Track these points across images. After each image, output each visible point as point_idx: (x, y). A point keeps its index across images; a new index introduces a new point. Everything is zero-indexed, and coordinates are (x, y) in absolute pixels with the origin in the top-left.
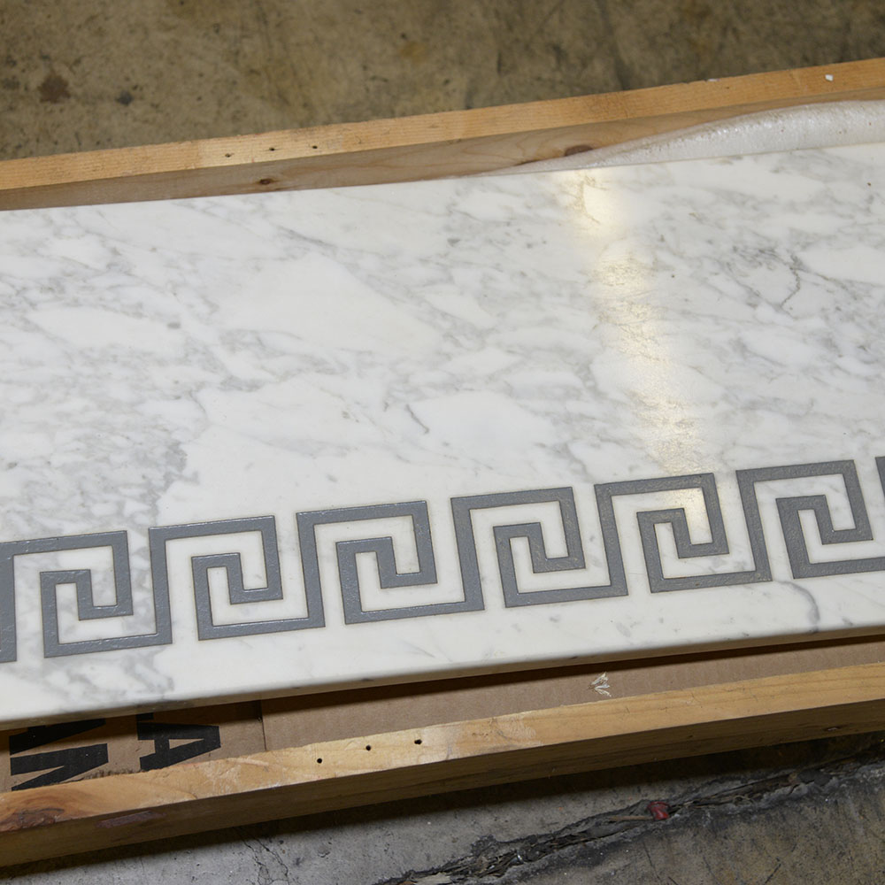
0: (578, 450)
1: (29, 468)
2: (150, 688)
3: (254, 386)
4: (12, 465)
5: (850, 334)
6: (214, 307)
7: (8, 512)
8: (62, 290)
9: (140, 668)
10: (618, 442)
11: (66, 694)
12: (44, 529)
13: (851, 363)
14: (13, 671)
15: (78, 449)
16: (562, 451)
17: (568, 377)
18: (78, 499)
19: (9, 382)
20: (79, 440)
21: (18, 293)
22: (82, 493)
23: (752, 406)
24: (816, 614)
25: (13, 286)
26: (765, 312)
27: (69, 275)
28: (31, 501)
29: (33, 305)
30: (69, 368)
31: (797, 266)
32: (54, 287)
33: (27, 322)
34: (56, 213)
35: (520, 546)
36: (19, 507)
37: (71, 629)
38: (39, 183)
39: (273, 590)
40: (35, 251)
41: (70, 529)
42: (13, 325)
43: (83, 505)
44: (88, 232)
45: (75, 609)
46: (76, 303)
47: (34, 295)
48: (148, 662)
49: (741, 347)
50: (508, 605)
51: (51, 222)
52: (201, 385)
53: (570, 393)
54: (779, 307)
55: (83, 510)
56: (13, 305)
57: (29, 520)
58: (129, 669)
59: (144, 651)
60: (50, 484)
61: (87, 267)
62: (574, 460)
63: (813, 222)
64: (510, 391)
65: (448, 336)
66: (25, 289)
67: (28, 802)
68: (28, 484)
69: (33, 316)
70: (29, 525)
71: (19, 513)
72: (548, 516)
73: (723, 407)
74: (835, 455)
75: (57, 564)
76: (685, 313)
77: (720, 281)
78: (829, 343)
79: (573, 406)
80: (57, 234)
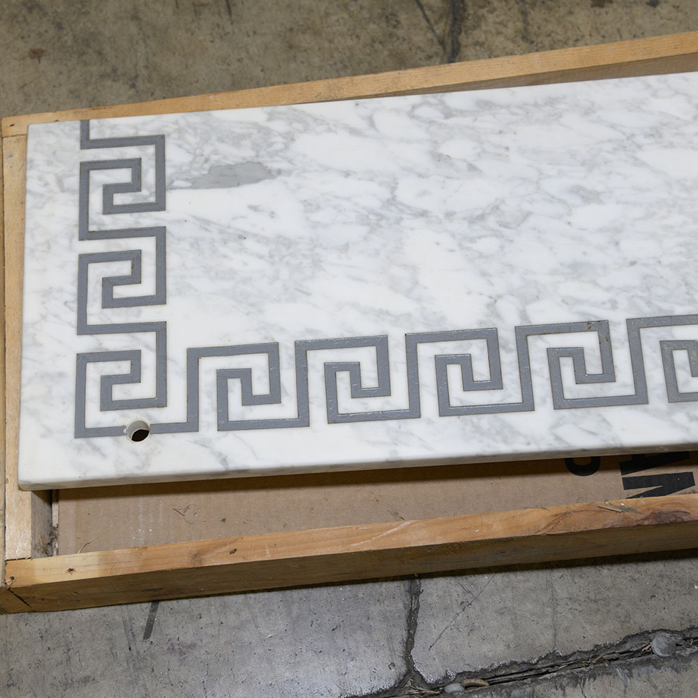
1: (645, 265)
4: (633, 263)
7: (633, 296)
8: (661, 136)
11: (688, 430)
12: (660, 310)
14: (646, 411)
15: (681, 252)
18: (684, 289)
19: (626, 203)
20: (681, 245)
21: (628, 138)
22: (687, 284)
25: (624, 134)
27: (666, 125)
28: (649, 289)
29: (640, 147)
30: (670, 193)
32: (655, 134)
33: (636, 159)
34: (652, 80)
36: (640, 294)
37: (687, 383)
38: (634, 59)
40: (639, 107)
41: (680, 310)
42: (626, 161)
43: (688, 293)
44: (677, 93)
45: (688, 368)
46: (671, 145)
47: (640, 139)
51: (649, 86)
55: (688, 297)
56: (625, 147)
57: (649, 303)
60: (662, 277)
61: (678, 119)
66: (633, 135)
67: (663, 505)
68: (645, 277)
69: (641, 155)
70: (649, 306)
71: (641, 297)
75: (672, 336)
80: (654, 95)
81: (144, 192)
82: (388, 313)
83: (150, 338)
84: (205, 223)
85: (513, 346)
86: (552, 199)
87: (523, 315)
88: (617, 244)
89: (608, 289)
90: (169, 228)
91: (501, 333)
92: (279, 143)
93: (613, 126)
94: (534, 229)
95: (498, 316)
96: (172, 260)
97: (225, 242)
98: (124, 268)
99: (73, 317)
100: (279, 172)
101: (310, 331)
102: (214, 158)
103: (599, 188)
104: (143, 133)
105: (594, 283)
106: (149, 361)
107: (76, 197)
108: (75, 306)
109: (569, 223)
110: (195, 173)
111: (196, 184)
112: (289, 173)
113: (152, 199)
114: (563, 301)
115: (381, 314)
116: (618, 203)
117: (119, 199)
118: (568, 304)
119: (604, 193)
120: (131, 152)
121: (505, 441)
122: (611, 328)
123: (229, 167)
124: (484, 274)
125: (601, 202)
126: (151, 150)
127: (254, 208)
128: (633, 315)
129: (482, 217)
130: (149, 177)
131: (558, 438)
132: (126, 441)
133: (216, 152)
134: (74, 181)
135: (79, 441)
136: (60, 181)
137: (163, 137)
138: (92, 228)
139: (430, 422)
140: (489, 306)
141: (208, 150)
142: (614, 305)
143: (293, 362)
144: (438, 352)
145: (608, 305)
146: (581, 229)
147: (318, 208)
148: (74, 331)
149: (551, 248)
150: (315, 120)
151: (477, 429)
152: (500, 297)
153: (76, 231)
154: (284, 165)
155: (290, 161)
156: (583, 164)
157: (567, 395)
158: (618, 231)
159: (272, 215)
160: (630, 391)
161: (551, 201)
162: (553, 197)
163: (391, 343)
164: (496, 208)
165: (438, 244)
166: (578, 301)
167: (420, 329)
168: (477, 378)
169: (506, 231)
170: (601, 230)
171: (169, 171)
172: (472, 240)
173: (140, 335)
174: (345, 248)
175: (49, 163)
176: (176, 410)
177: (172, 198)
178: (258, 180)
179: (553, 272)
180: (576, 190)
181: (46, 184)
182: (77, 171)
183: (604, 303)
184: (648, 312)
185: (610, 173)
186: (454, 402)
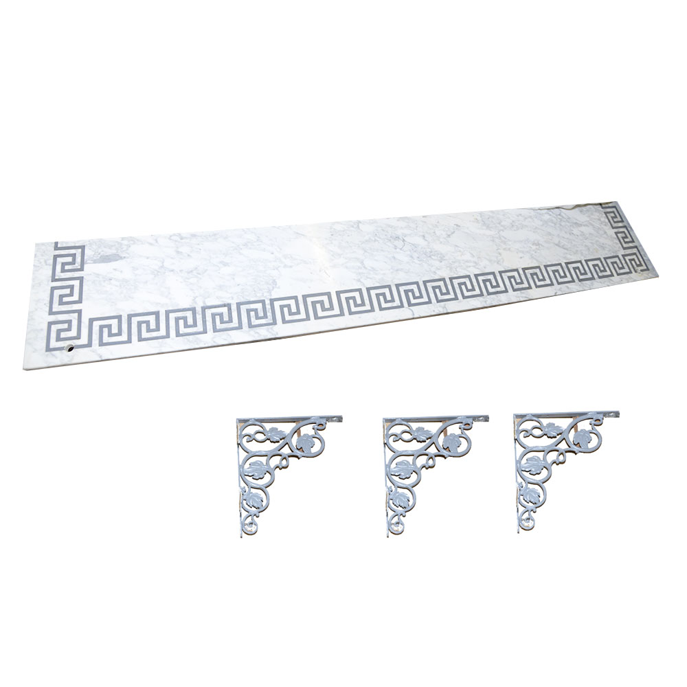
0: (362, 280)
1: (242, 285)
2: (273, 334)
3: (291, 267)
4: (238, 285)
5: (415, 255)
6: (281, 249)
7: (238, 295)
9: (270, 330)
10: (371, 279)
11: (254, 337)
12: (246, 299)
13: (416, 261)
14: (242, 331)
15: (253, 281)
16: (359, 280)
17: (359, 264)
18: (254, 293)
19: (237, 266)
20: (253, 279)
22: (254, 291)
23: (397, 270)
24: (414, 315)
25: (236, 245)
26: (398, 250)
28: (243, 293)
30: (250, 263)
31: (404, 240)
32: (245, 245)
35: (351, 302)
36: (240, 295)
37: (254, 322)
39: (298, 312)
41: (252, 299)
42: (237, 253)
45: (255, 317)
46: (250, 248)
47: (241, 247)
48: (272, 329)
49: (394, 258)
50: (350, 314)
52: (279, 267)
53: (360, 268)
54: (401, 249)
55: (255, 295)
57: (243, 297)
58: (268, 331)
59: (271, 326)
60: (247, 289)
62: (361, 282)
63: (406, 231)
64: (347, 267)
65: (333, 256)
66: (239, 245)
68: (242, 289)
69: (241, 251)
72: (357, 295)
73: (391, 270)
74: (415, 281)
75: (250, 307)
76: (382, 250)
77: (389, 244)
78: (411, 257)
79: (360, 271)
80: (245, 233)
81: (76, 265)
82: (160, 304)
83: (76, 315)
84: (98, 275)
85: (201, 313)
86: (214, 265)
87: (204, 303)
88: (234, 279)
89: (231, 293)
90: (85, 277)
91: (197, 309)
92: (125, 248)
93: (233, 242)
94: (208, 275)
95: (196, 303)
96: (85, 288)
97: (104, 281)
98: (67, 291)
99: (47, 309)
100: (125, 257)
101: (133, 311)
102: (102, 253)
103: (229, 262)
104: (77, 245)
105: (227, 292)
106: (75, 323)
107: (51, 267)
108: (48, 305)
109: (219, 273)
110: (95, 258)
111: (95, 262)
112: (128, 257)
113: (79, 267)
115: (157, 304)
116: (234, 266)
117: (67, 267)
118: (218, 299)
120: (72, 251)
121: (197, 344)
122: (232, 306)
123: (107, 256)
124: (192, 290)
125: (229, 266)
126: (80, 250)
127: (115, 270)
128: (239, 301)
129: (192, 271)
130: (78, 259)
131: (214, 342)
132: (65, 352)
133: (103, 251)
134: (51, 262)
135: (47, 353)
136: (45, 262)
137: (84, 246)
138: (56, 278)
139: (173, 339)
140: (193, 300)
141: (100, 251)
142: (233, 298)
143: (127, 321)
144: (176, 316)
145: (231, 299)
146: (223, 275)
147: (137, 269)
148: (48, 314)
149: (213, 281)
150: (138, 240)
151: (189, 341)
152: (197, 297)
153: (51, 278)
154: (127, 255)
155: (128, 254)
156: (224, 254)
157: (218, 328)
158: (234, 275)
159: (121, 272)
160: (237, 325)
163: (160, 313)
164: (196, 268)
165: (177, 280)
166: (222, 298)
167: (171, 308)
168: (189, 324)
169: (199, 276)
170: (229, 275)
171: (86, 258)
172: (188, 279)
173: (72, 314)
174: (146, 282)
175: (42, 255)
176: (84, 340)
177: (85, 266)
178: (117, 260)
179: (214, 288)
180: (221, 262)
181: (40, 263)
182: (52, 258)
183: (229, 298)
184: (243, 300)
185: (232, 257)
186: (181, 332)
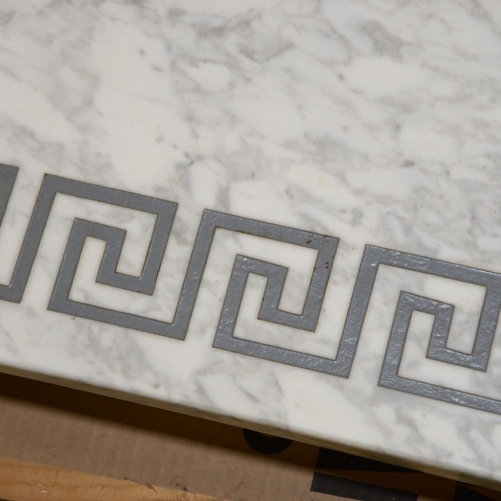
1: (425, 172)
2: (480, 459)
4: (409, 164)
7: (389, 213)
9: (476, 434)
11: (388, 434)
12: (420, 245)
14: (341, 388)
15: (484, 167)
18: (467, 223)
19: (436, 69)
20: (489, 156)
22: (473, 218)
28: (416, 209)
36: (401, 212)
37: (415, 364)
41: (448, 254)
43: (470, 232)
45: (425, 344)
48: (487, 430)
55: (468, 237)
57: (408, 230)
58: (464, 431)
60: (442, 197)
68: (419, 190)
70: (406, 235)
71: (400, 218)
75: (422, 288)
82: (32, 135)
85: (191, 236)
86: (331, 33)
87: (223, 195)
88: (398, 128)
89: (358, 193)
91: (181, 213)
94: (288, 70)
95: (187, 186)
103: (406, 35)
105: (342, 177)
109: (341, 77)
114: (287, 191)
115: (23, 133)
116: (424, 65)
118: (292, 197)
119: (410, 44)
121: (126, 373)
122: (340, 251)
124: (190, 118)
125: (399, 58)
128: (378, 241)
129: (220, 31)
131: (201, 390)
139: (31, 313)
140: (180, 167)
142: (357, 218)
144: (82, 215)
145: (349, 217)
146: (354, 91)
149: (300, 108)
151: (94, 344)
152: (200, 158)
157: (239, 332)
158: (406, 108)
160: (330, 352)
161: (328, 36)
162: (334, 30)
163: (21, 180)
164: (245, 23)
165: (142, 52)
166: (308, 198)
167: (70, 172)
168: (122, 268)
169: (246, 63)
170: (383, 101)
172: (194, 62)
179: (290, 144)
180: (371, 29)
183: (343, 211)
184: (400, 242)
185: (431, 16)
186: (76, 295)
